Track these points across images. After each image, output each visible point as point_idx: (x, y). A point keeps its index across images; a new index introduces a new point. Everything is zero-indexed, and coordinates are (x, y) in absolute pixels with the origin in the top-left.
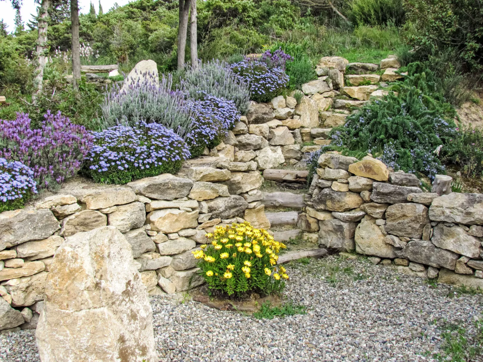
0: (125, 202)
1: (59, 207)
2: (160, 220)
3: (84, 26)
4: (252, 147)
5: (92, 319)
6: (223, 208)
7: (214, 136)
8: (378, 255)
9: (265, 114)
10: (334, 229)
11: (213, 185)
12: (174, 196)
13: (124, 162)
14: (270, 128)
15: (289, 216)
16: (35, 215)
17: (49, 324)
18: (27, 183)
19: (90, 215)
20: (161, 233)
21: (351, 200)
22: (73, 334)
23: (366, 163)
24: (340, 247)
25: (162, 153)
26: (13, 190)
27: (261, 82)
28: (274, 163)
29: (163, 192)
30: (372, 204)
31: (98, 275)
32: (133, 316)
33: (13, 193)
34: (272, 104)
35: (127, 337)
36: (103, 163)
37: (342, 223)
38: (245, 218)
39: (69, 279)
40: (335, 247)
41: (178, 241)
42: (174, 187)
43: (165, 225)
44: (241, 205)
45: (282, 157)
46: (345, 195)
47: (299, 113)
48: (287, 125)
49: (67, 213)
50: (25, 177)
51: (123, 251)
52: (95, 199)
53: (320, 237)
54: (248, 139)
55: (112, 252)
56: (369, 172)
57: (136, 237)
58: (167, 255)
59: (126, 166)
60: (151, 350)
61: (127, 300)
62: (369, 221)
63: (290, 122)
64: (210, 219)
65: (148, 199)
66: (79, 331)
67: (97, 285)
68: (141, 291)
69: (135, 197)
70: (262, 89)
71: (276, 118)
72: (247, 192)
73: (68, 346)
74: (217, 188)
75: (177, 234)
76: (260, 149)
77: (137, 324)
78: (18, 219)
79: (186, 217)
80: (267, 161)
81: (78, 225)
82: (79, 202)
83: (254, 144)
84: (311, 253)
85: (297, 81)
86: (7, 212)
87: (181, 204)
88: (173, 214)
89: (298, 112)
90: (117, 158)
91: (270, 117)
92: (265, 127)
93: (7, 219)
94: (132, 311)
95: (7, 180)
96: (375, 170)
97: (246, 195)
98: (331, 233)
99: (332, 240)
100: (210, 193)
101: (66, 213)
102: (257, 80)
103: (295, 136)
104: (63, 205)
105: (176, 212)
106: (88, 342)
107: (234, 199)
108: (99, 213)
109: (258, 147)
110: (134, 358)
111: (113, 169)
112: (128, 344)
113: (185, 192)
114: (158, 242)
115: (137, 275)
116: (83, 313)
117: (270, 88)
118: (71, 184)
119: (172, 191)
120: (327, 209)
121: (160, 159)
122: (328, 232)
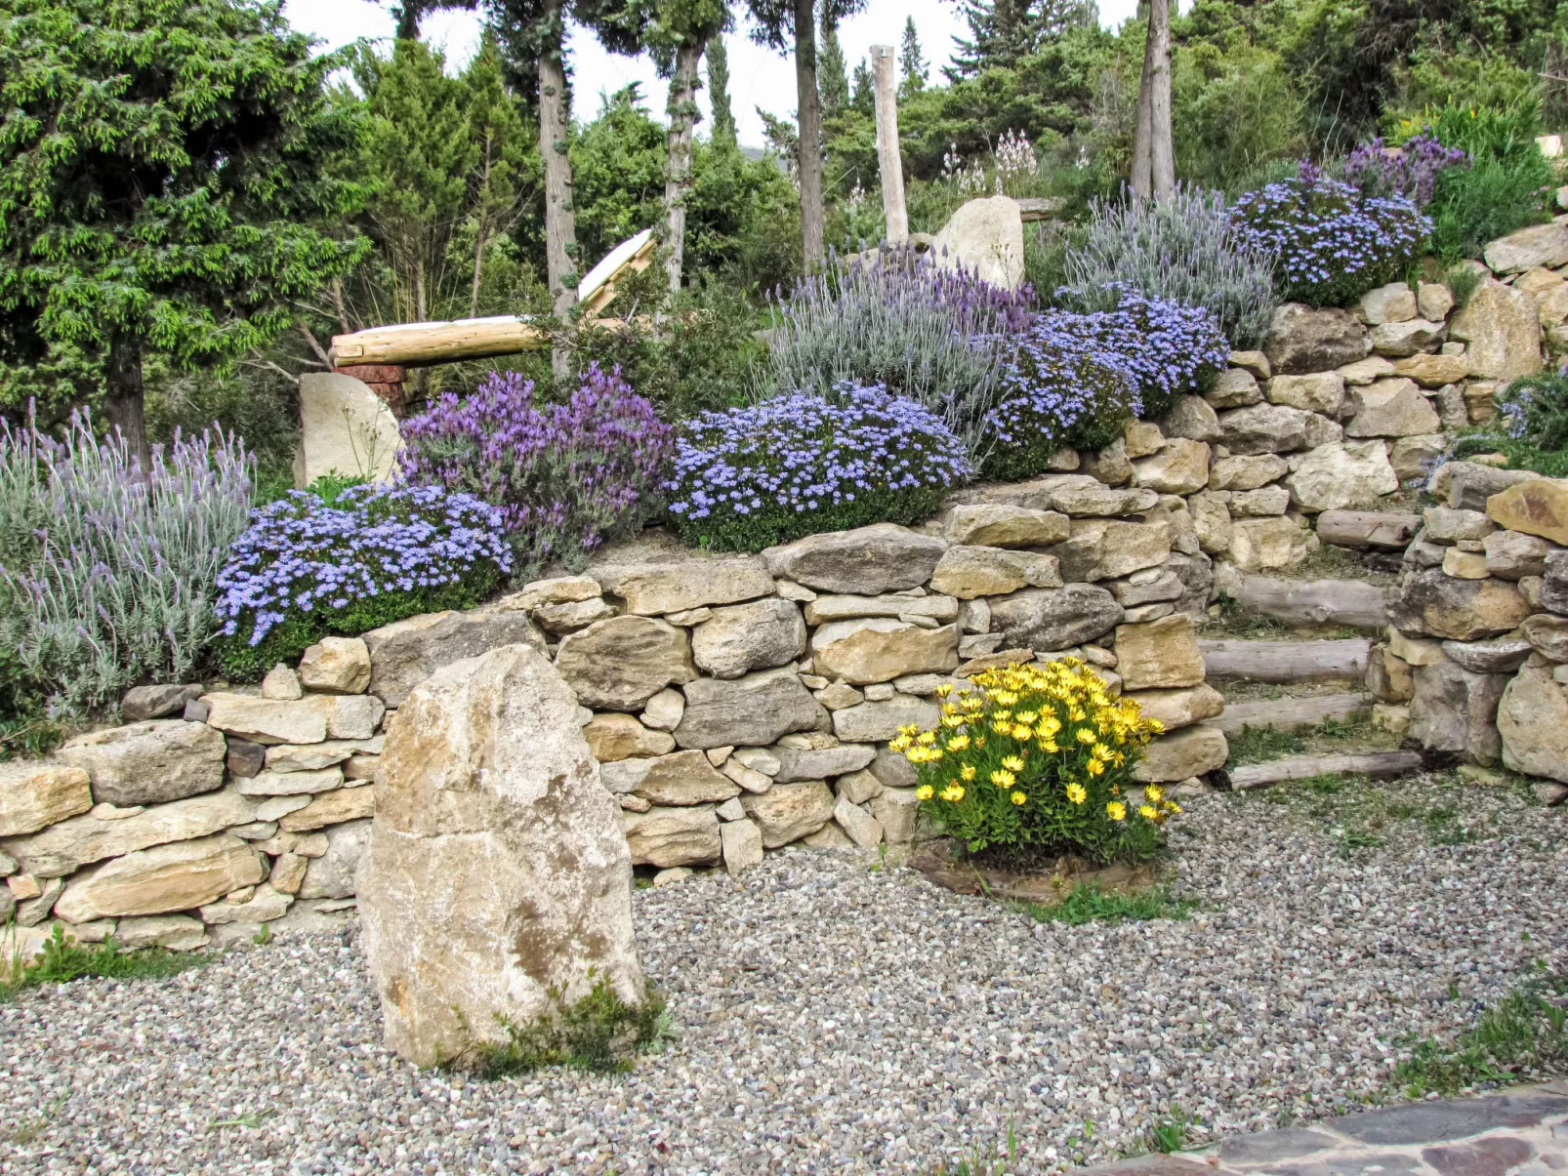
0: (735, 598)
1: (549, 605)
2: (838, 647)
3: (1075, 65)
4: (1271, 444)
5: (459, 858)
6: (1037, 620)
7: (1074, 417)
8: (1557, 777)
9: (1329, 341)
10: (1447, 692)
11: (1005, 555)
12: (883, 582)
13: (750, 492)
14: (1347, 385)
15: (1338, 654)
16: (481, 625)
17: (377, 863)
18: (478, 547)
19: (634, 628)
20: (840, 682)
21: (1491, 606)
22: (420, 889)
23: (1532, 489)
24: (1460, 747)
25: (856, 469)
26: (435, 564)
27: (1318, 245)
28: (1355, 493)
29: (849, 573)
30: (1540, 617)
31: (477, 755)
32: (567, 861)
33: (434, 570)
34: (1362, 311)
35: (543, 906)
36: (699, 497)
37: (1465, 676)
38: (1118, 651)
39: (418, 762)
40: (1443, 747)
41: (892, 705)
42: (881, 560)
43: (853, 661)
44: (1096, 614)
45: (1389, 472)
46: (1479, 588)
47: (1463, 335)
48: (1414, 373)
49: (570, 623)
50: (477, 533)
51: (549, 704)
52: (649, 588)
53: (1413, 719)
54: (1262, 422)
55: (513, 704)
56: (1539, 517)
57: (765, 689)
58: (862, 743)
59: (756, 503)
60: (618, 949)
61: (549, 820)
62: (1537, 671)
63: (1423, 366)
64: (996, 650)
65: (807, 591)
66: (433, 882)
67: (474, 780)
68: (596, 802)
69: (766, 585)
70: (1322, 267)
71: (1375, 352)
72: (1125, 577)
73: (411, 913)
74: (1018, 564)
75: (889, 688)
76: (1302, 449)
77: (578, 880)
78: (438, 633)
79: (918, 642)
80: (1328, 487)
81: (598, 653)
82: (608, 597)
83: (1278, 435)
84: (1360, 763)
85: (1469, 233)
86: (423, 617)
87: (905, 607)
88: (876, 634)
89: (1457, 332)
90: (734, 483)
91: (1349, 351)
92: (1326, 383)
93: (410, 633)
94: (562, 847)
95: (422, 537)
96: (1556, 511)
97: (1122, 585)
98: (1440, 706)
99: (1439, 728)
100: (994, 577)
101: (568, 621)
102: (1307, 241)
103: (1440, 408)
104: (562, 601)
105: (887, 626)
106: (448, 909)
107: (1072, 594)
108: (660, 624)
109: (1293, 444)
110: (565, 960)
111: (721, 511)
112: (546, 923)
113: (918, 573)
114: (831, 705)
115: (586, 764)
116: (442, 841)
117: (1344, 261)
118: (629, 550)
119: (874, 571)
120: (1429, 630)
121: (845, 485)
122: (1432, 702)
